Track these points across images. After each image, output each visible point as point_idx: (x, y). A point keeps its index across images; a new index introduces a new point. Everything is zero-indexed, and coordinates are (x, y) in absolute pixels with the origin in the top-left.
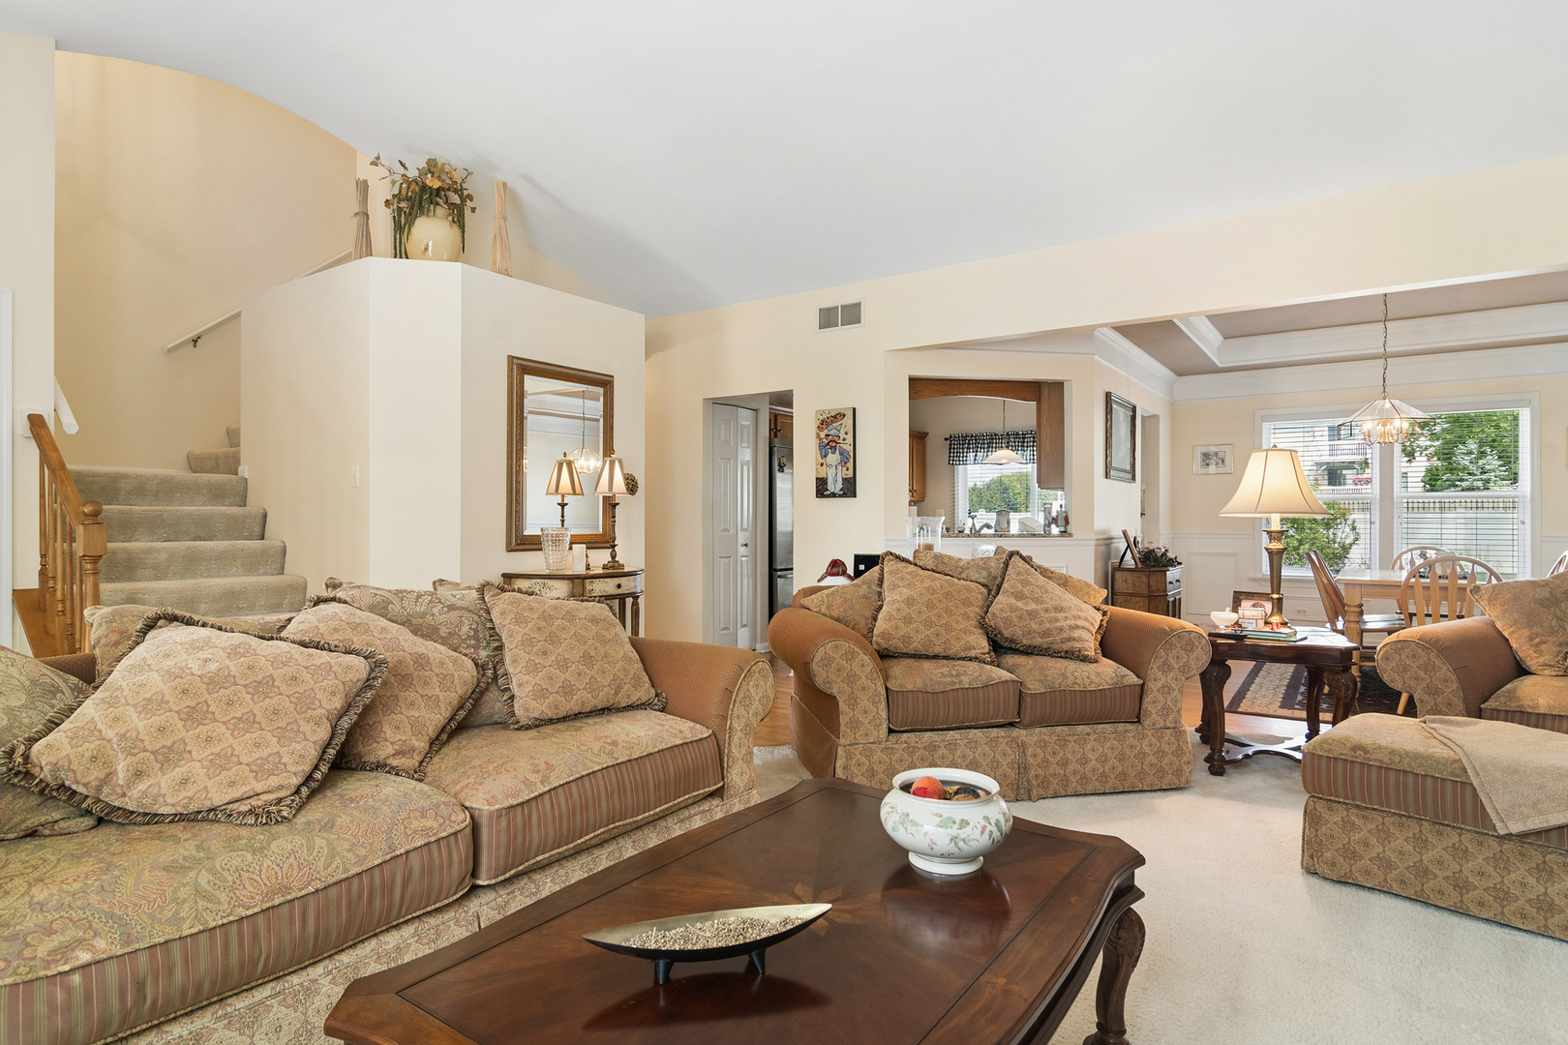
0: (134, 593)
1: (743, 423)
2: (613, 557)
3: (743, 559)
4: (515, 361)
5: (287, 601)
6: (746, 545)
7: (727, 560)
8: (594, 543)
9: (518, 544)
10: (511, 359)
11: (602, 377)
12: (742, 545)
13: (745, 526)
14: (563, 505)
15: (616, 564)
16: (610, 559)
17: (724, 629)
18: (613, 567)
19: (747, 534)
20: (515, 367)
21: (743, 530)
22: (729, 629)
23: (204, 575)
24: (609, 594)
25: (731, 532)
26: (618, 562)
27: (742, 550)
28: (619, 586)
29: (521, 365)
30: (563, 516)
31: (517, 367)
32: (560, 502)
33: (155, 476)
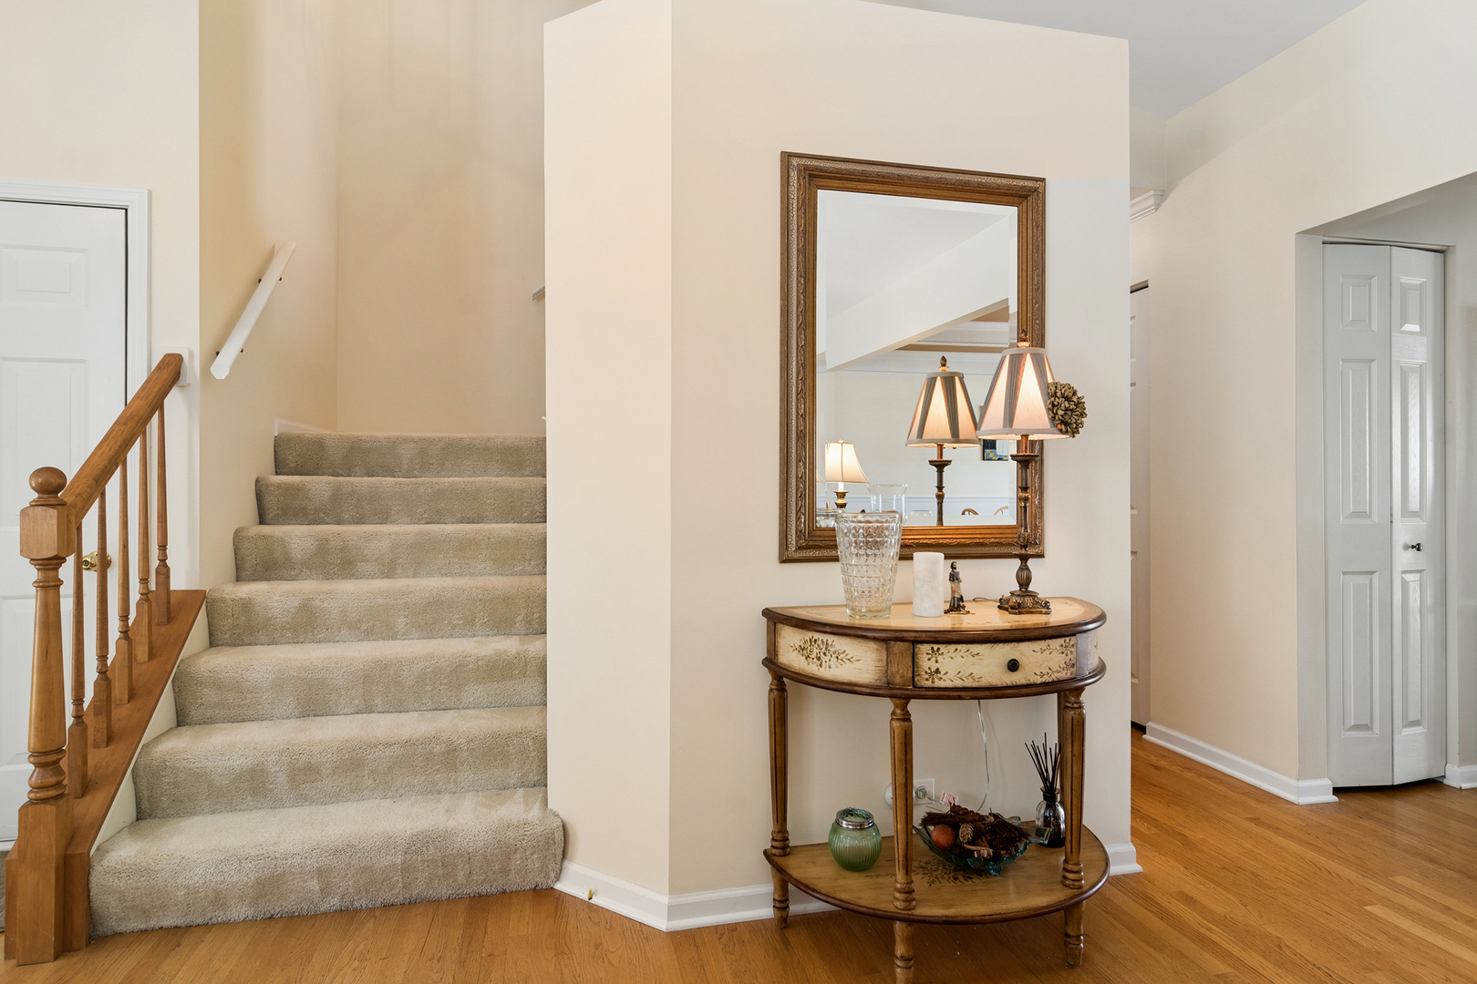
0: (309, 600)
1: (1405, 280)
2: (1024, 581)
3: (1409, 577)
4: (795, 162)
5: (520, 618)
6: (1418, 547)
7: (1364, 580)
8: (992, 545)
9: (800, 548)
10: (787, 157)
11: (1015, 182)
12: (1406, 547)
13: (1414, 504)
14: (940, 465)
15: (1029, 601)
16: (1016, 587)
17: (1356, 727)
18: (1018, 609)
19: (1420, 524)
20: (794, 175)
21: (1406, 513)
22: (1368, 727)
23: (444, 571)
24: (983, 683)
25: (1375, 518)
26: (1033, 595)
27: (1404, 559)
28: (1013, 666)
29: (806, 168)
30: (940, 487)
31: (799, 171)
32: (935, 458)
33: (440, 440)
